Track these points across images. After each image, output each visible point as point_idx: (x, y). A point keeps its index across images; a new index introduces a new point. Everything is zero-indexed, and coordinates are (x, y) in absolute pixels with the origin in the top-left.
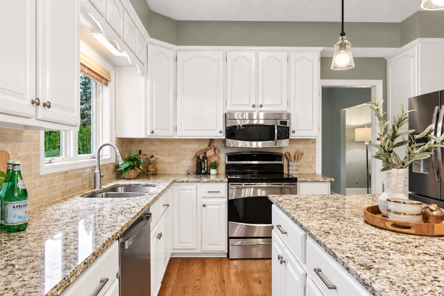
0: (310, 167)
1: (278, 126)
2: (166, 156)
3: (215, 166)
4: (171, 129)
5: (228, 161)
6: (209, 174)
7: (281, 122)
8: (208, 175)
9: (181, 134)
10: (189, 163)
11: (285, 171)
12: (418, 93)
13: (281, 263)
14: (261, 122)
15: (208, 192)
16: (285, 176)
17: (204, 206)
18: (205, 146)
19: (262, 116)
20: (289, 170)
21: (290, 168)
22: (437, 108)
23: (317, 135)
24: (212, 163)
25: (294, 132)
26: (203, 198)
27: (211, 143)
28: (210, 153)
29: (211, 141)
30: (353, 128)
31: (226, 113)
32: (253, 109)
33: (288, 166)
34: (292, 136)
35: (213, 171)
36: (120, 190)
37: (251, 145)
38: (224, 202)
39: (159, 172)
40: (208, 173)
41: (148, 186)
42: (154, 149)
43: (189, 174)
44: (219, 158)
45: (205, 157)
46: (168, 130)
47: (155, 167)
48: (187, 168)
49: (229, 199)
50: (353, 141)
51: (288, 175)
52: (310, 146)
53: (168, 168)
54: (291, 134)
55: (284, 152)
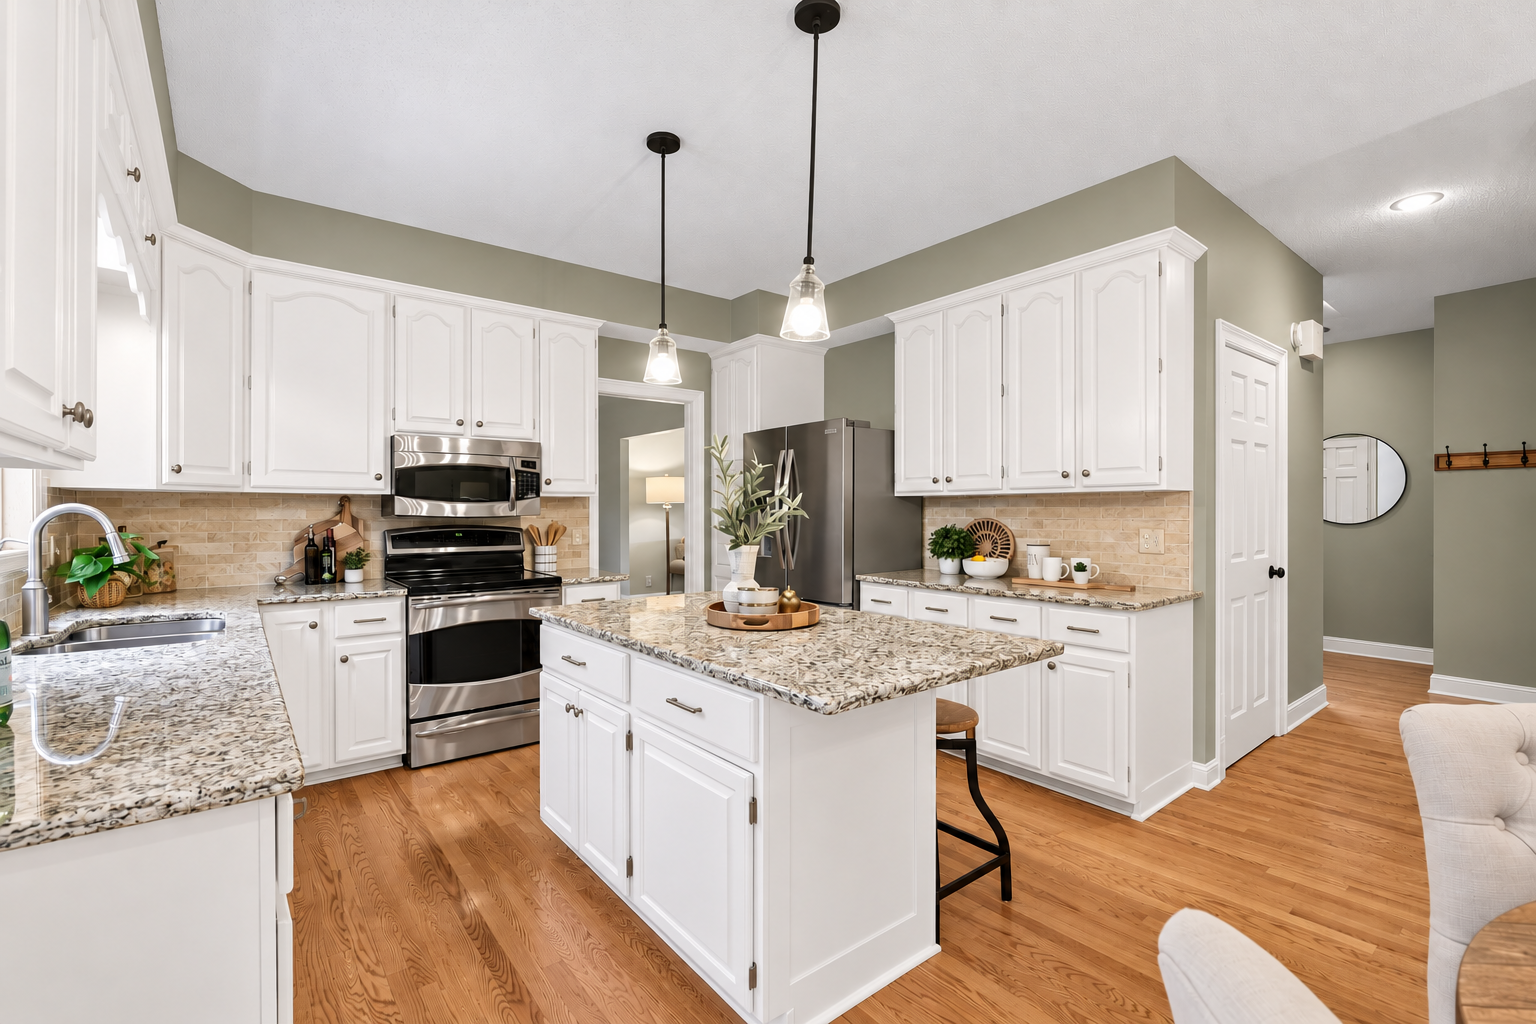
0: (577, 555)
1: (517, 472)
2: (203, 541)
3: (358, 560)
4: (235, 467)
5: (393, 548)
6: (343, 581)
7: (523, 462)
8: (338, 585)
9: (261, 481)
10: (278, 556)
11: (527, 565)
12: (756, 427)
13: (577, 716)
14: (464, 460)
15: (356, 622)
16: (527, 576)
17: (344, 660)
18: (328, 512)
19: (464, 445)
20: (534, 563)
21: (540, 559)
22: (783, 452)
23: (593, 490)
24: (351, 554)
25: (548, 483)
26: (339, 638)
27: (342, 506)
28: (341, 531)
29: (344, 501)
30: (642, 478)
31: (392, 438)
32: (460, 429)
33: (534, 554)
34: (545, 491)
35: (352, 575)
36: (93, 635)
37: (454, 510)
38: (398, 642)
39: (179, 586)
40: (338, 580)
41: (189, 619)
42: (161, 521)
43: (279, 585)
44: (365, 540)
45: (330, 541)
46: (227, 469)
47: (169, 571)
48: (273, 572)
49: (410, 633)
50: (643, 504)
51: (534, 572)
52: (578, 512)
53: (212, 575)
54: (544, 487)
55: (524, 526)
